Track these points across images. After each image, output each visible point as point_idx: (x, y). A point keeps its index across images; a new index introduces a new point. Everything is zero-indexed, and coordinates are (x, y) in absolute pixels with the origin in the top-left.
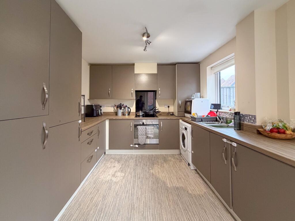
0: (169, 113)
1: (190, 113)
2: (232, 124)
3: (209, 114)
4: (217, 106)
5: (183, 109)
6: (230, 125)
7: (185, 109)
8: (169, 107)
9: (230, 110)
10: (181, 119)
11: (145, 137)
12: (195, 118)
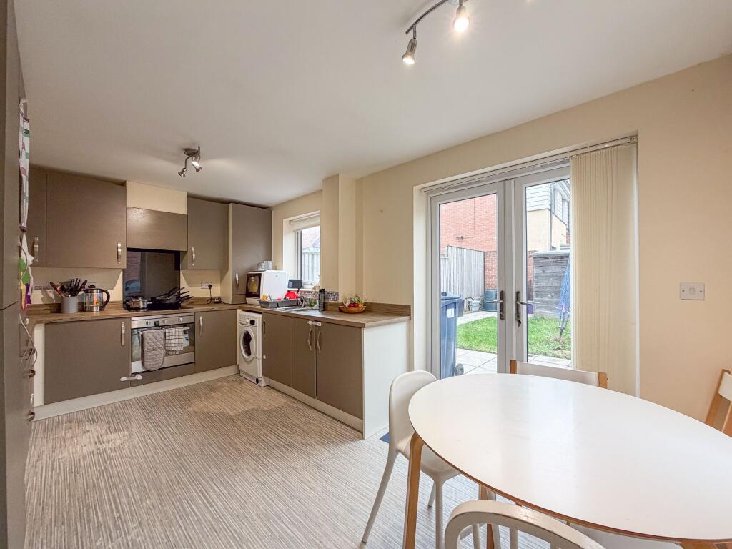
0: (211, 299)
1: (258, 295)
2: (316, 306)
3: (287, 295)
4: (297, 283)
5: (242, 290)
6: (314, 308)
7: (247, 289)
8: (210, 286)
9: (315, 288)
10: (240, 308)
11: (163, 352)
12: (268, 303)
